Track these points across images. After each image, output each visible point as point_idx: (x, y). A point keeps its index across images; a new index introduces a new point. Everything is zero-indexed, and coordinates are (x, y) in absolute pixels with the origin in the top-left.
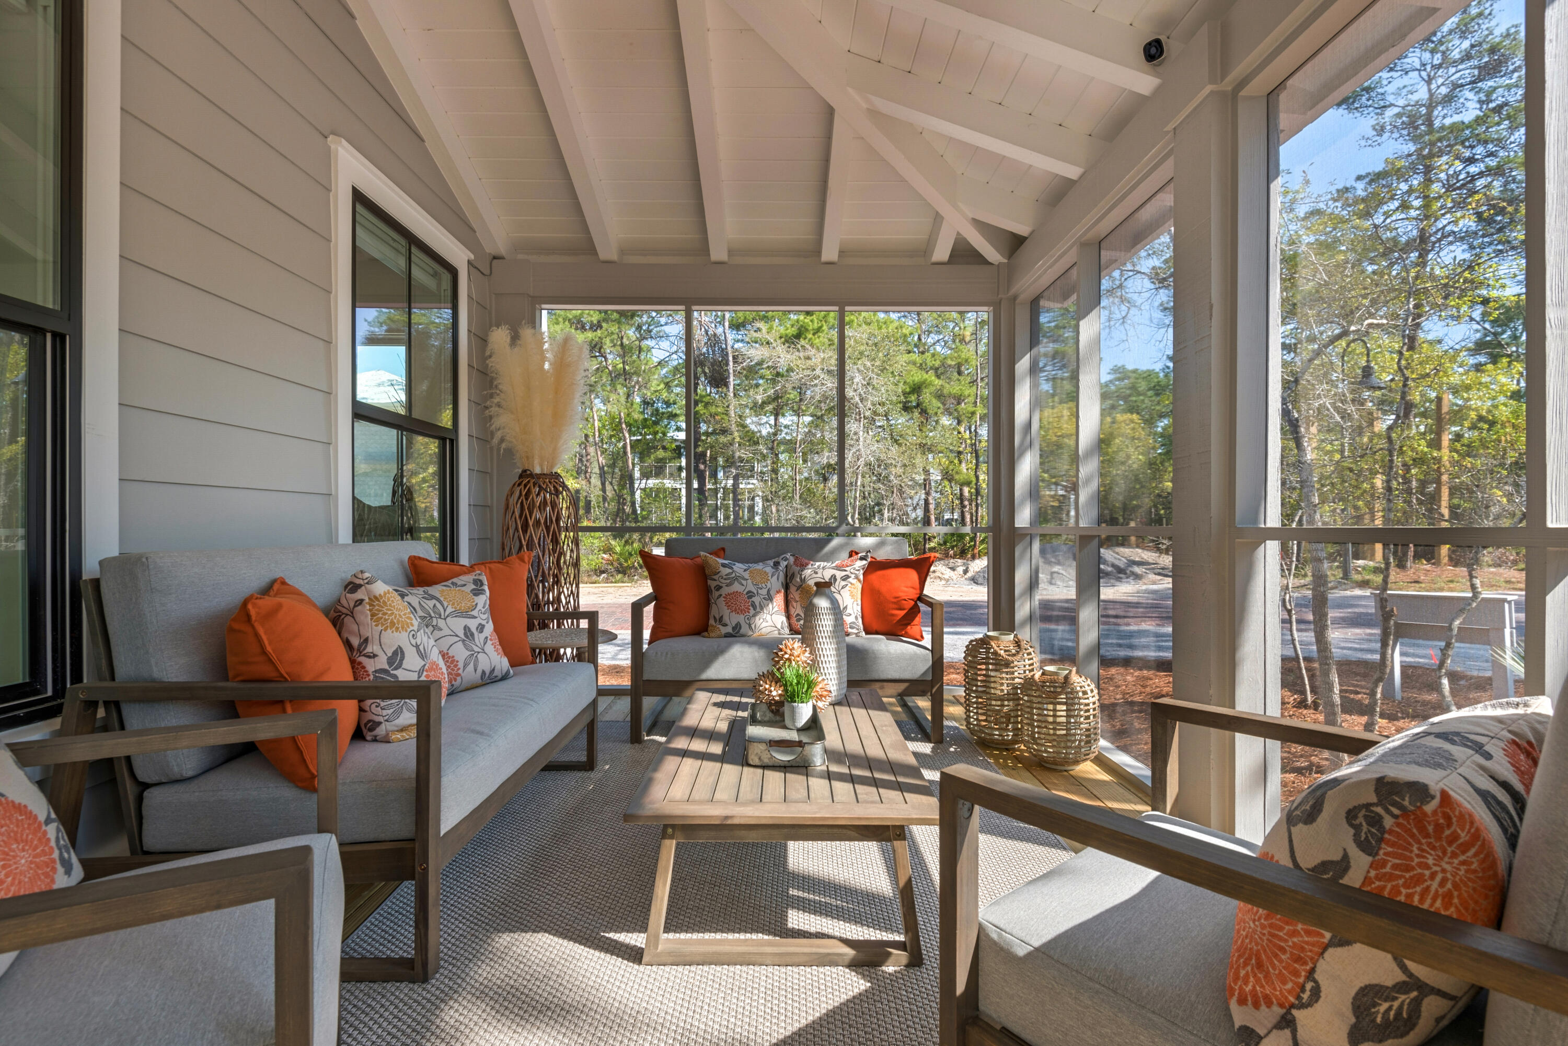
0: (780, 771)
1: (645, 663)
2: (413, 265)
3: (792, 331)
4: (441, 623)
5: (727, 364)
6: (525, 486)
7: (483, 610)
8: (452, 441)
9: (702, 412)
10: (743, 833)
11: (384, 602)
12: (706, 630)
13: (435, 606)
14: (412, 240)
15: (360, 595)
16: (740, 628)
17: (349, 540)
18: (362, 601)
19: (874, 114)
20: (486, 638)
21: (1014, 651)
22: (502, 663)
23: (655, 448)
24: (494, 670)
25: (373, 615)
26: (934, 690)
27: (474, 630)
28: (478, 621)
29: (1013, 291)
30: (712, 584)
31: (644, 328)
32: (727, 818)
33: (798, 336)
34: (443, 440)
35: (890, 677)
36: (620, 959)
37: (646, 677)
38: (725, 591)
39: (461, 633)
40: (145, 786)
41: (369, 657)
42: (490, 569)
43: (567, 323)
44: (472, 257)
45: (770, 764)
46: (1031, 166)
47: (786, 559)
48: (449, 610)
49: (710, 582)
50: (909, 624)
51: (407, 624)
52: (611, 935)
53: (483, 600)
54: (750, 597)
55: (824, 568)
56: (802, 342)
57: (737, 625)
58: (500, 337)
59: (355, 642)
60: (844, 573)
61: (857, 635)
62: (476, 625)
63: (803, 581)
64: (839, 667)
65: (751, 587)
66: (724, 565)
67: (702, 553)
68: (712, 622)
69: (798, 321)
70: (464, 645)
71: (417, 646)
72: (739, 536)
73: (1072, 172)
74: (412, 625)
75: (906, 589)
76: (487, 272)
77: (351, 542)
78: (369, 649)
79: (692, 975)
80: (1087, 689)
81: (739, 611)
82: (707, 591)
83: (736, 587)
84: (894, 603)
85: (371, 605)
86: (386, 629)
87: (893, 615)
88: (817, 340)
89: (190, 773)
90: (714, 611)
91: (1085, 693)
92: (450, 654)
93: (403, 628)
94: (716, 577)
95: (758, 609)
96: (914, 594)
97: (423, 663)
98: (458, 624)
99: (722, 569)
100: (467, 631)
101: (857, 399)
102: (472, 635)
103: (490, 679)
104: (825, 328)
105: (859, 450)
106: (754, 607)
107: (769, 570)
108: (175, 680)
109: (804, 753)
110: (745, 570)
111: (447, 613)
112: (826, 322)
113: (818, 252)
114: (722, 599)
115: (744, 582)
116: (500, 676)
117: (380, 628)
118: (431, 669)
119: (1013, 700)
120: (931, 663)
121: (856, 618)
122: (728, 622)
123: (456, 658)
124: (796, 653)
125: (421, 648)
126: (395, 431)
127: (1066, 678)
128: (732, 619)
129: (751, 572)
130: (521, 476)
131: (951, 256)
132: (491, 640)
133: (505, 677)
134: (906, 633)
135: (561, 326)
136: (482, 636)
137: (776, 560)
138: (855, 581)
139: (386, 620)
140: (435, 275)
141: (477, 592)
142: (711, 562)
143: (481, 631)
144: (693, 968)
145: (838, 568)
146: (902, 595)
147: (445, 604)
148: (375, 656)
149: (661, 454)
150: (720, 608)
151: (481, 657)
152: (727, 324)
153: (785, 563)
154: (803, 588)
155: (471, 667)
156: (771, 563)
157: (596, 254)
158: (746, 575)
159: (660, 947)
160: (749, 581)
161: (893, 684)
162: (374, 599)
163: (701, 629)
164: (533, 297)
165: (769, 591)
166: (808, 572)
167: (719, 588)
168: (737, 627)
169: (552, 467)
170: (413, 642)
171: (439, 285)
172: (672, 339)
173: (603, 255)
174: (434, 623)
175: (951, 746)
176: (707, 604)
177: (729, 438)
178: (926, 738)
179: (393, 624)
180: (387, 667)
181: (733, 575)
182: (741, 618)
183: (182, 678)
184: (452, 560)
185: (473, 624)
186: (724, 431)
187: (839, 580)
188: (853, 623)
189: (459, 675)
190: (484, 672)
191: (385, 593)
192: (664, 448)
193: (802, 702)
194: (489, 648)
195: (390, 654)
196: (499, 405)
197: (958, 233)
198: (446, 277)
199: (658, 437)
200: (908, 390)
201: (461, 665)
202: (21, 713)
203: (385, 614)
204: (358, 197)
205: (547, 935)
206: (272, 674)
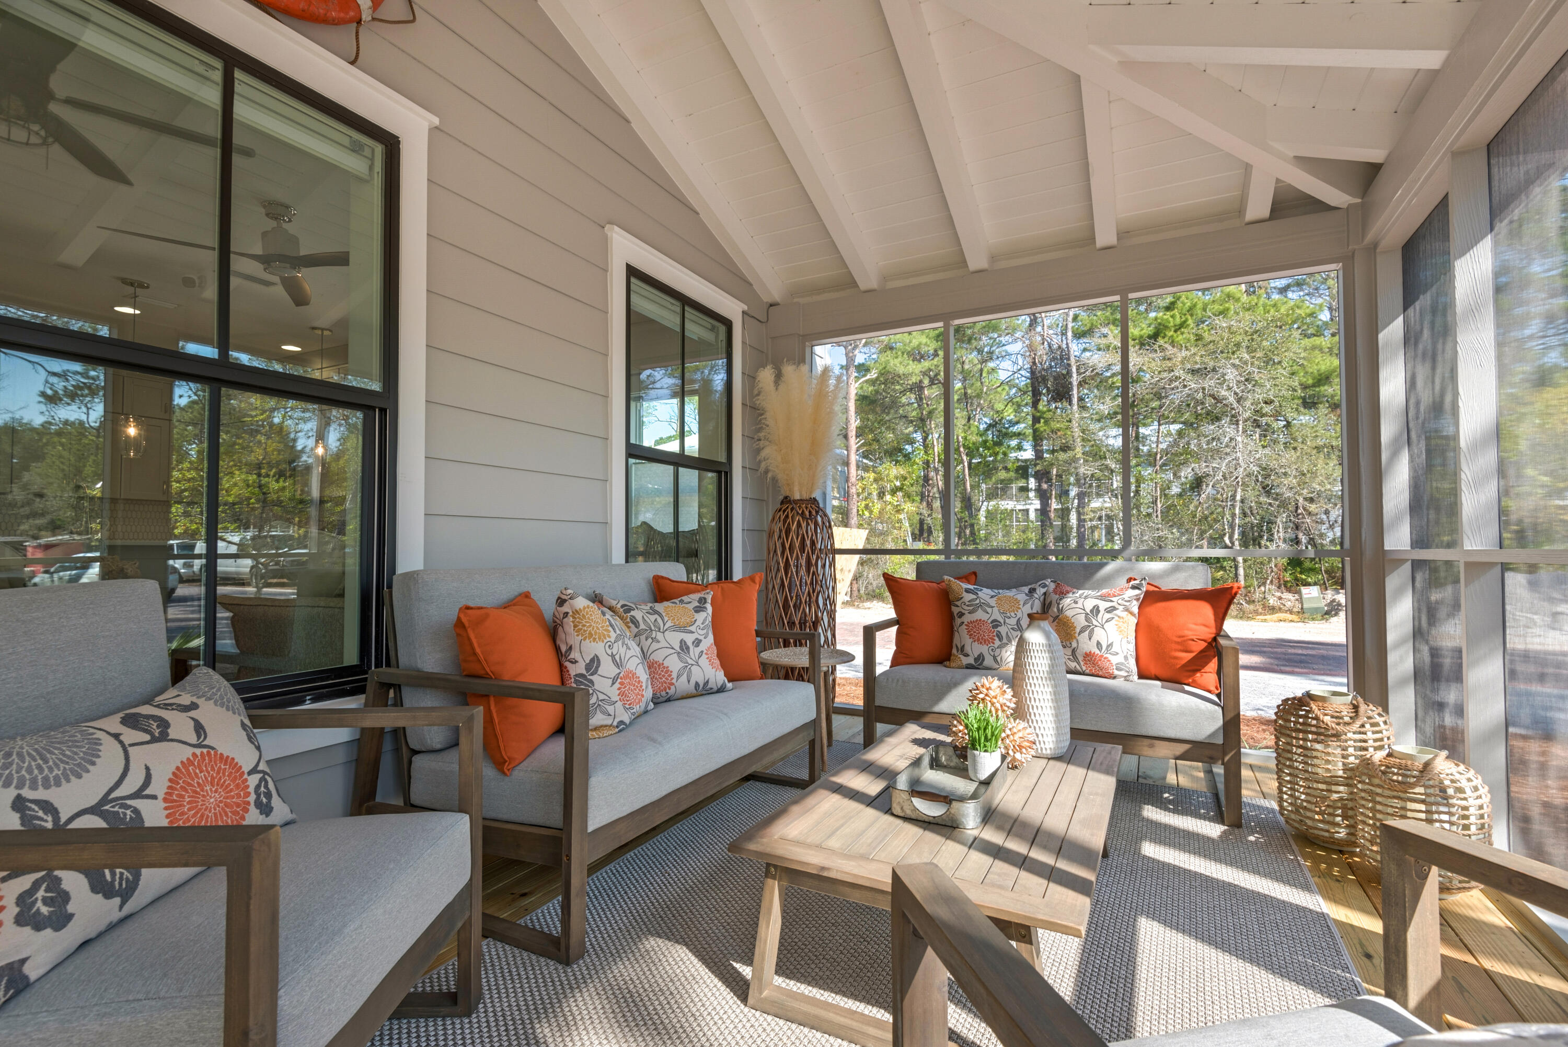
0: (921, 827)
1: (876, 689)
2: (686, 320)
3: (1150, 331)
4: (660, 636)
5: (1071, 376)
6: (784, 511)
7: (702, 626)
8: (726, 473)
9: (1042, 429)
10: (848, 890)
11: (583, 615)
12: (949, 659)
13: (656, 620)
14: (685, 301)
15: (566, 608)
16: (983, 660)
17: (622, 560)
18: (567, 613)
19: (1129, 67)
20: (702, 652)
21: (1347, 719)
22: (718, 677)
23: (996, 469)
24: (708, 682)
25: (575, 626)
26: (1227, 759)
27: (690, 644)
28: (695, 636)
29: (1370, 237)
30: (955, 610)
31: (986, 350)
32: (823, 868)
33: (1155, 336)
34: (719, 473)
35: (1162, 734)
36: (732, 994)
37: (877, 703)
38: (967, 618)
39: (677, 647)
40: (416, 752)
41: (572, 662)
42: (722, 589)
43: (905, 356)
44: (746, 308)
45: (913, 817)
46: (1372, 69)
47: (1045, 586)
48: (669, 624)
49: (953, 608)
50: (1198, 670)
51: (604, 636)
52: (737, 966)
53: (706, 615)
54: (995, 627)
55: (1086, 598)
56: (1161, 341)
57: (979, 656)
58: (766, 375)
59: (564, 648)
60: (1109, 604)
61: (1126, 679)
62: (693, 639)
63: (1060, 611)
64: (1057, 716)
65: (997, 615)
66: (967, 591)
67: (946, 577)
68: (954, 651)
69: (1156, 319)
70: (679, 657)
71: (613, 656)
72: (1085, 560)
73: (1432, 59)
74: (609, 637)
75: (1194, 626)
76: (764, 319)
77: (623, 561)
78: (572, 656)
79: (789, 1032)
80: (1464, 784)
81: (981, 641)
82: (949, 618)
83: (980, 615)
84: (1178, 643)
85: (574, 618)
86: (585, 639)
87: (1176, 658)
88: (1180, 337)
89: (439, 746)
90: (956, 641)
91: (1460, 790)
92: (665, 665)
93: (599, 639)
94: (958, 603)
95: (1005, 641)
96: (1209, 633)
97: (619, 671)
98: (675, 638)
99: (965, 594)
100: (684, 647)
101: (1232, 399)
102: (688, 648)
103: (704, 691)
104: (1190, 322)
105: (1237, 459)
106: (1000, 639)
107: (1022, 597)
108: (431, 671)
109: (952, 811)
110: (992, 597)
111: (666, 627)
112: (1192, 315)
113: (1093, 239)
114: (964, 627)
115: (989, 610)
116: (715, 689)
117: (580, 638)
118: (626, 677)
119: (1347, 785)
120: (1220, 723)
121: (1126, 658)
122: (970, 652)
123: (670, 669)
124: (992, 693)
125: (617, 657)
126: (672, 467)
127: (1427, 765)
128: (975, 649)
129: (999, 599)
130: (782, 503)
131: (1273, 210)
132: (706, 654)
133: (721, 690)
134: (1194, 681)
135: (900, 359)
136: (698, 650)
137: (1033, 586)
138: (1125, 614)
139: (585, 631)
140: (713, 329)
141: (698, 610)
142: (954, 587)
143: (697, 645)
144: (794, 1026)
145: (1103, 598)
146: (1190, 634)
147: (666, 619)
148: (576, 662)
149: (1003, 475)
150: (962, 637)
151: (695, 669)
152: (1070, 334)
153: (1043, 590)
154: (1060, 620)
155: (684, 678)
156: (1026, 589)
157: (857, 286)
158: (993, 602)
159: (765, 993)
160: (996, 609)
161: (1167, 743)
162: (576, 612)
163: (943, 657)
164: (803, 336)
165: (1019, 620)
166: (1067, 601)
167: (961, 615)
168: (980, 658)
169: (811, 493)
170: (609, 652)
171: (717, 337)
172: (1013, 358)
173: (863, 286)
174: (654, 636)
175: (1252, 834)
176: (949, 629)
177: (1070, 454)
178: (1219, 818)
179: (591, 635)
180: (584, 672)
181: (978, 601)
182: (984, 649)
183: (436, 670)
184: (726, 578)
185: (689, 639)
186: (1065, 448)
187: (1102, 611)
188: (1122, 664)
189: (673, 684)
190: (697, 684)
191: (584, 608)
192: (1006, 468)
193: (986, 751)
194: (704, 661)
195: (588, 661)
196: (766, 439)
197: (1278, 180)
198: (722, 329)
199: (999, 458)
200: (1310, 382)
201: (674, 675)
202: (348, 687)
203: (584, 626)
204: (632, 272)
205: (685, 948)
206: (482, 672)
